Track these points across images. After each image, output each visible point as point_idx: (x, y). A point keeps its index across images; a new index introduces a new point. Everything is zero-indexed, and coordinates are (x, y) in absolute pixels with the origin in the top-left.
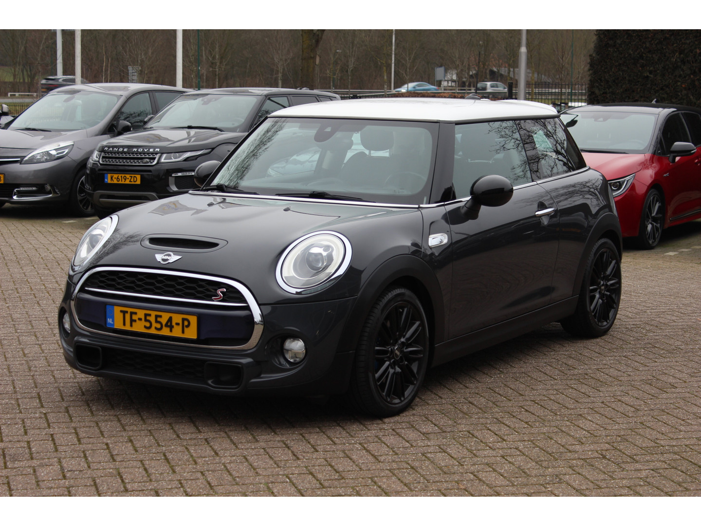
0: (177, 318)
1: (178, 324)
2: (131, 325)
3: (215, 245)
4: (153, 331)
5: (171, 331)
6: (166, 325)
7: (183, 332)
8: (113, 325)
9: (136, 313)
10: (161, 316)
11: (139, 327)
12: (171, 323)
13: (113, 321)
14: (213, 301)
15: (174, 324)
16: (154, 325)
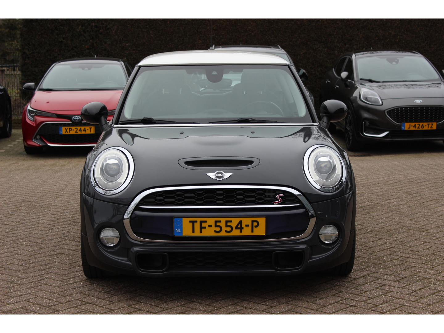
0: (246, 221)
1: (247, 226)
2: (201, 232)
3: (251, 162)
4: (223, 234)
5: (241, 232)
6: (236, 228)
7: (252, 231)
8: (182, 233)
9: (206, 222)
10: (231, 221)
11: (209, 232)
12: (241, 226)
13: (181, 230)
14: (273, 204)
15: (243, 226)
16: (224, 228)
